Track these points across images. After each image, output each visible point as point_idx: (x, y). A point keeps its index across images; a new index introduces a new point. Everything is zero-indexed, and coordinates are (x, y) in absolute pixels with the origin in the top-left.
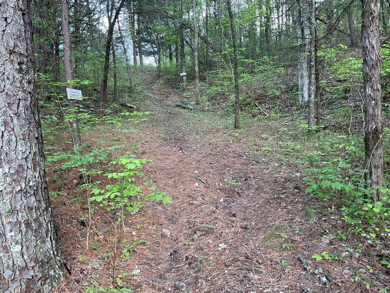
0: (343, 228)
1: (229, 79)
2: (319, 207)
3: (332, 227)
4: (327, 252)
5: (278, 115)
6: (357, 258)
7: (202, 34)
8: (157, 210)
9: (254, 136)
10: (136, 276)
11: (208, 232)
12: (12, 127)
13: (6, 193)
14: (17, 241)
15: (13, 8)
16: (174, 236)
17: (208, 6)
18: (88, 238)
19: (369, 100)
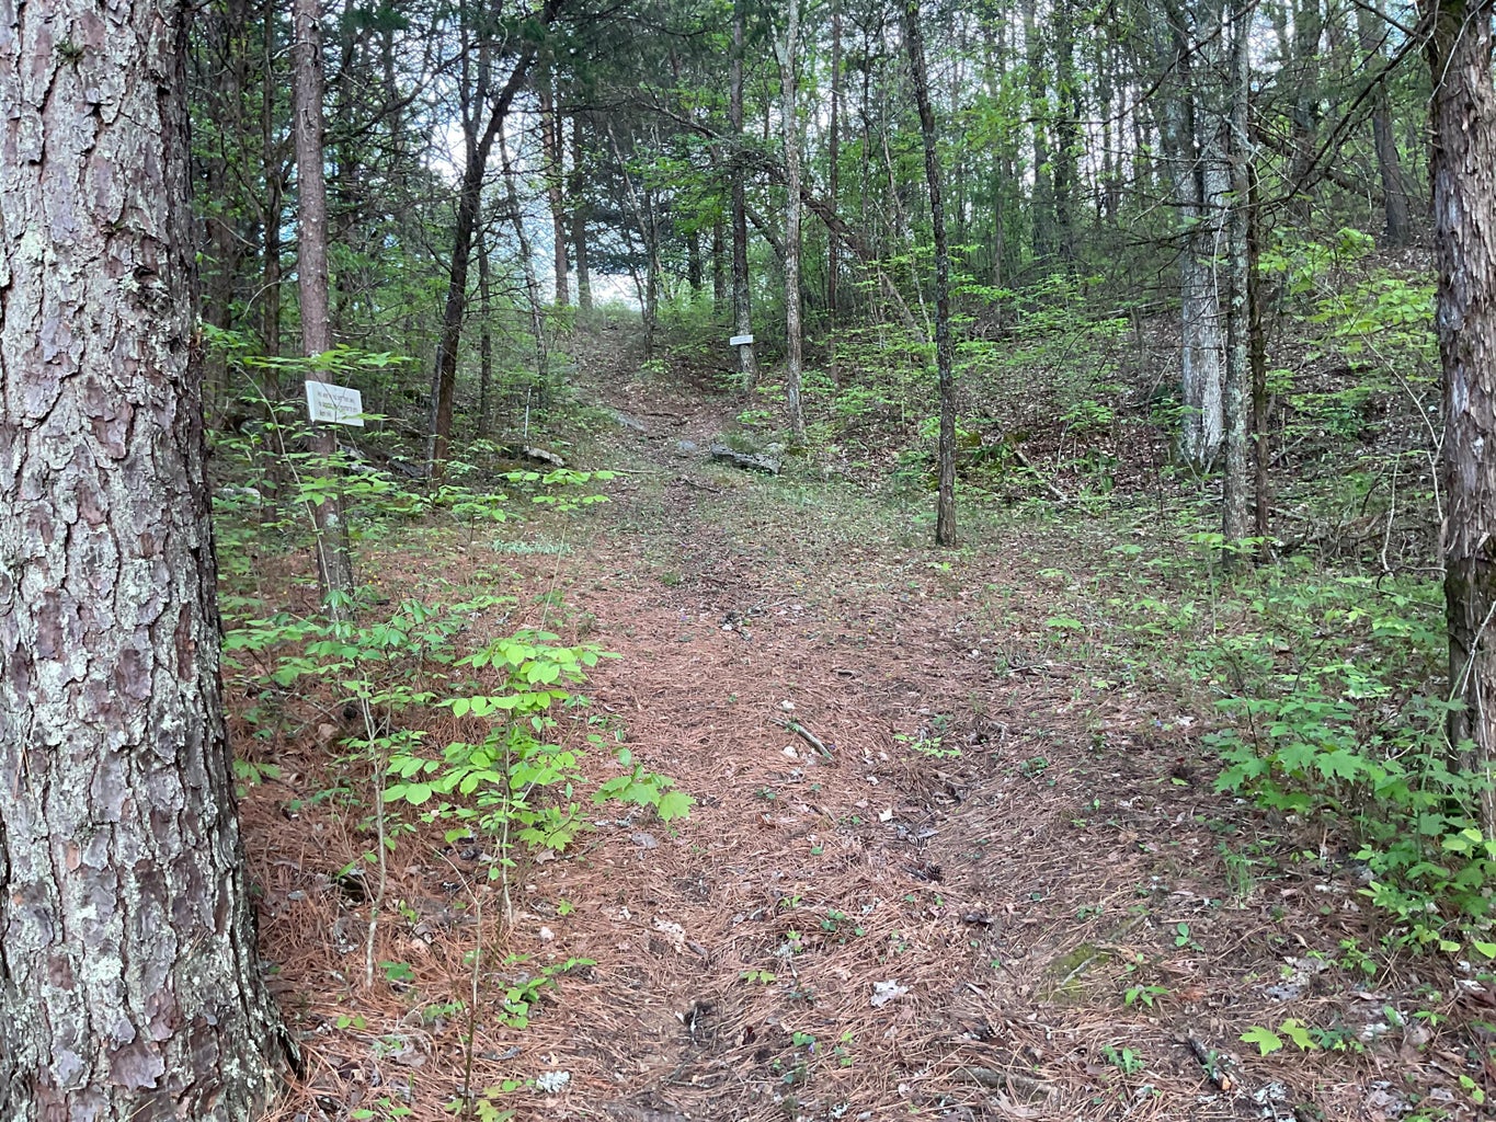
0: (1364, 928)
1: (916, 358)
2: (1267, 849)
3: (1319, 927)
4: (1302, 1023)
5: (1106, 496)
6: (1421, 1048)
7: (816, 192)
8: (636, 848)
9: (1012, 573)
10: (554, 1096)
11: (832, 936)
12: (105, 507)
13: (72, 756)
14: (108, 940)
15: (124, 68)
16: (698, 946)
17: (838, 88)
18: (370, 942)
19: (1465, 434)
